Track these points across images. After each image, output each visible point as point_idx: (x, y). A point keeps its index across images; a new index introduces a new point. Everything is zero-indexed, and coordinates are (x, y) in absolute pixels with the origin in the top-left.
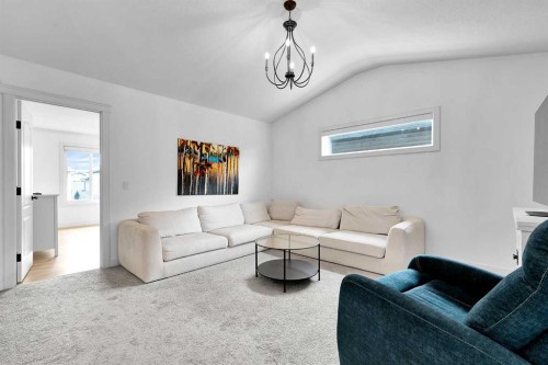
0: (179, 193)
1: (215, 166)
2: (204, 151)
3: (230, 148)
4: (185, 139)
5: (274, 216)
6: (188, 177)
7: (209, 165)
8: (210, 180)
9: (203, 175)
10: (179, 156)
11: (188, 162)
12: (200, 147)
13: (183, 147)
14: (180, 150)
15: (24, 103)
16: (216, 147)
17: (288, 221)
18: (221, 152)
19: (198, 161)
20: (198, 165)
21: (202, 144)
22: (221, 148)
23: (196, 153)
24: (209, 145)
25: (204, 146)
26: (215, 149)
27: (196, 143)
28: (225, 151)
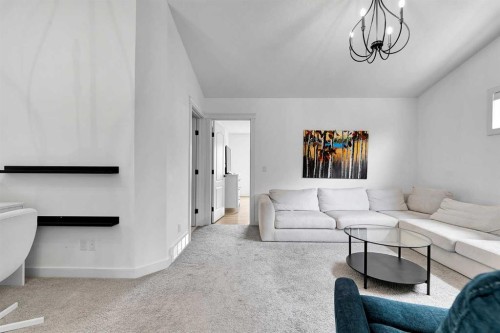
0: (304, 176)
1: (339, 151)
2: (328, 138)
3: (356, 132)
4: (310, 129)
5: (411, 206)
6: (312, 162)
7: (333, 151)
8: (333, 164)
9: (327, 160)
10: (305, 145)
11: (312, 149)
12: (324, 135)
13: (308, 137)
14: (306, 139)
15: (216, 122)
16: (340, 134)
17: (426, 214)
18: (345, 137)
19: (322, 148)
20: (321, 151)
21: (326, 132)
22: (346, 134)
23: (320, 141)
24: (333, 133)
25: (328, 134)
26: (339, 136)
27: (320, 132)
28: (351, 136)
